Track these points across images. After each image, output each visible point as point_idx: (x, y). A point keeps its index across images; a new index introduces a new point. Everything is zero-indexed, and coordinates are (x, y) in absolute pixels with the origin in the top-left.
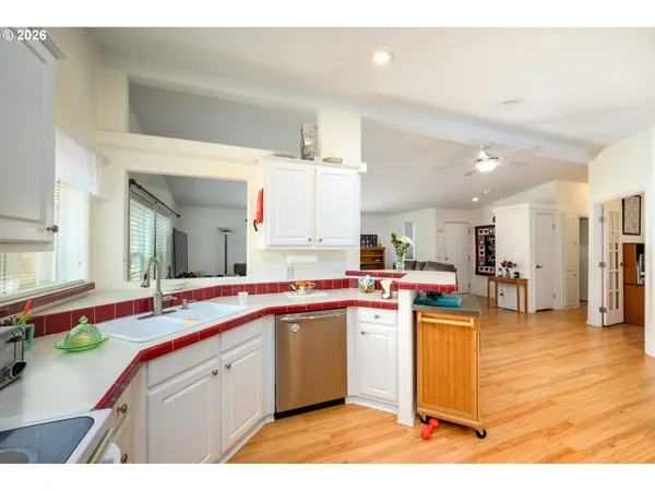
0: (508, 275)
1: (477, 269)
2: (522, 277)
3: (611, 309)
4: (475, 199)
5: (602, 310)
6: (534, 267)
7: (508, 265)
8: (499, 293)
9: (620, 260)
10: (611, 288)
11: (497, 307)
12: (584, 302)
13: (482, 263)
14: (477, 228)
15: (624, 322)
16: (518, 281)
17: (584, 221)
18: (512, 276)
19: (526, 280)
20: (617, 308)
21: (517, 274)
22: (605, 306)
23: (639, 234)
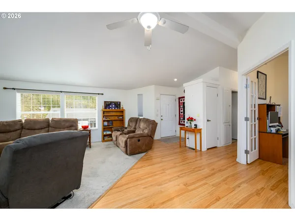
0: (191, 126)
1: (179, 122)
2: (199, 127)
3: (252, 151)
4: (176, 80)
5: (247, 152)
6: (206, 121)
7: (191, 119)
8: (187, 137)
9: (257, 116)
10: (252, 136)
11: (186, 146)
12: (235, 140)
13: (182, 118)
14: (179, 98)
15: (259, 158)
16: (196, 130)
17: (234, 93)
18: (193, 126)
19: (201, 129)
20: (255, 149)
21: (196, 125)
22: (248, 149)
23: (265, 99)
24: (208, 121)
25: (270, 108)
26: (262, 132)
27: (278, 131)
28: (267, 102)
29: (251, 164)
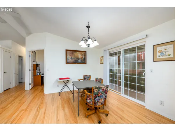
9: (33, 69)
10: (31, 77)
15: (34, 86)
22: (30, 83)
23: (35, 62)
24: (4, 73)
25: (37, 65)
26: (35, 75)
27: (40, 74)
28: (35, 63)
29: (32, 88)
